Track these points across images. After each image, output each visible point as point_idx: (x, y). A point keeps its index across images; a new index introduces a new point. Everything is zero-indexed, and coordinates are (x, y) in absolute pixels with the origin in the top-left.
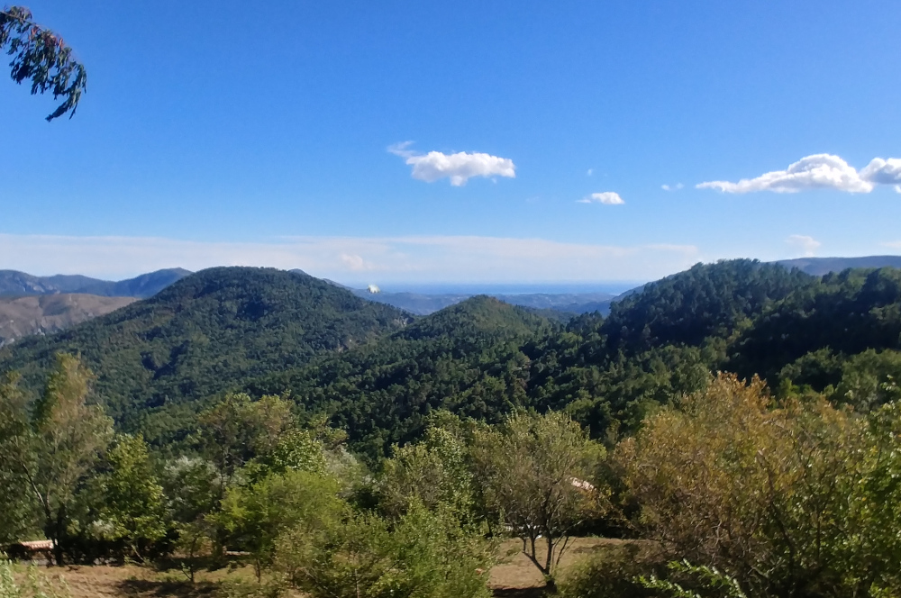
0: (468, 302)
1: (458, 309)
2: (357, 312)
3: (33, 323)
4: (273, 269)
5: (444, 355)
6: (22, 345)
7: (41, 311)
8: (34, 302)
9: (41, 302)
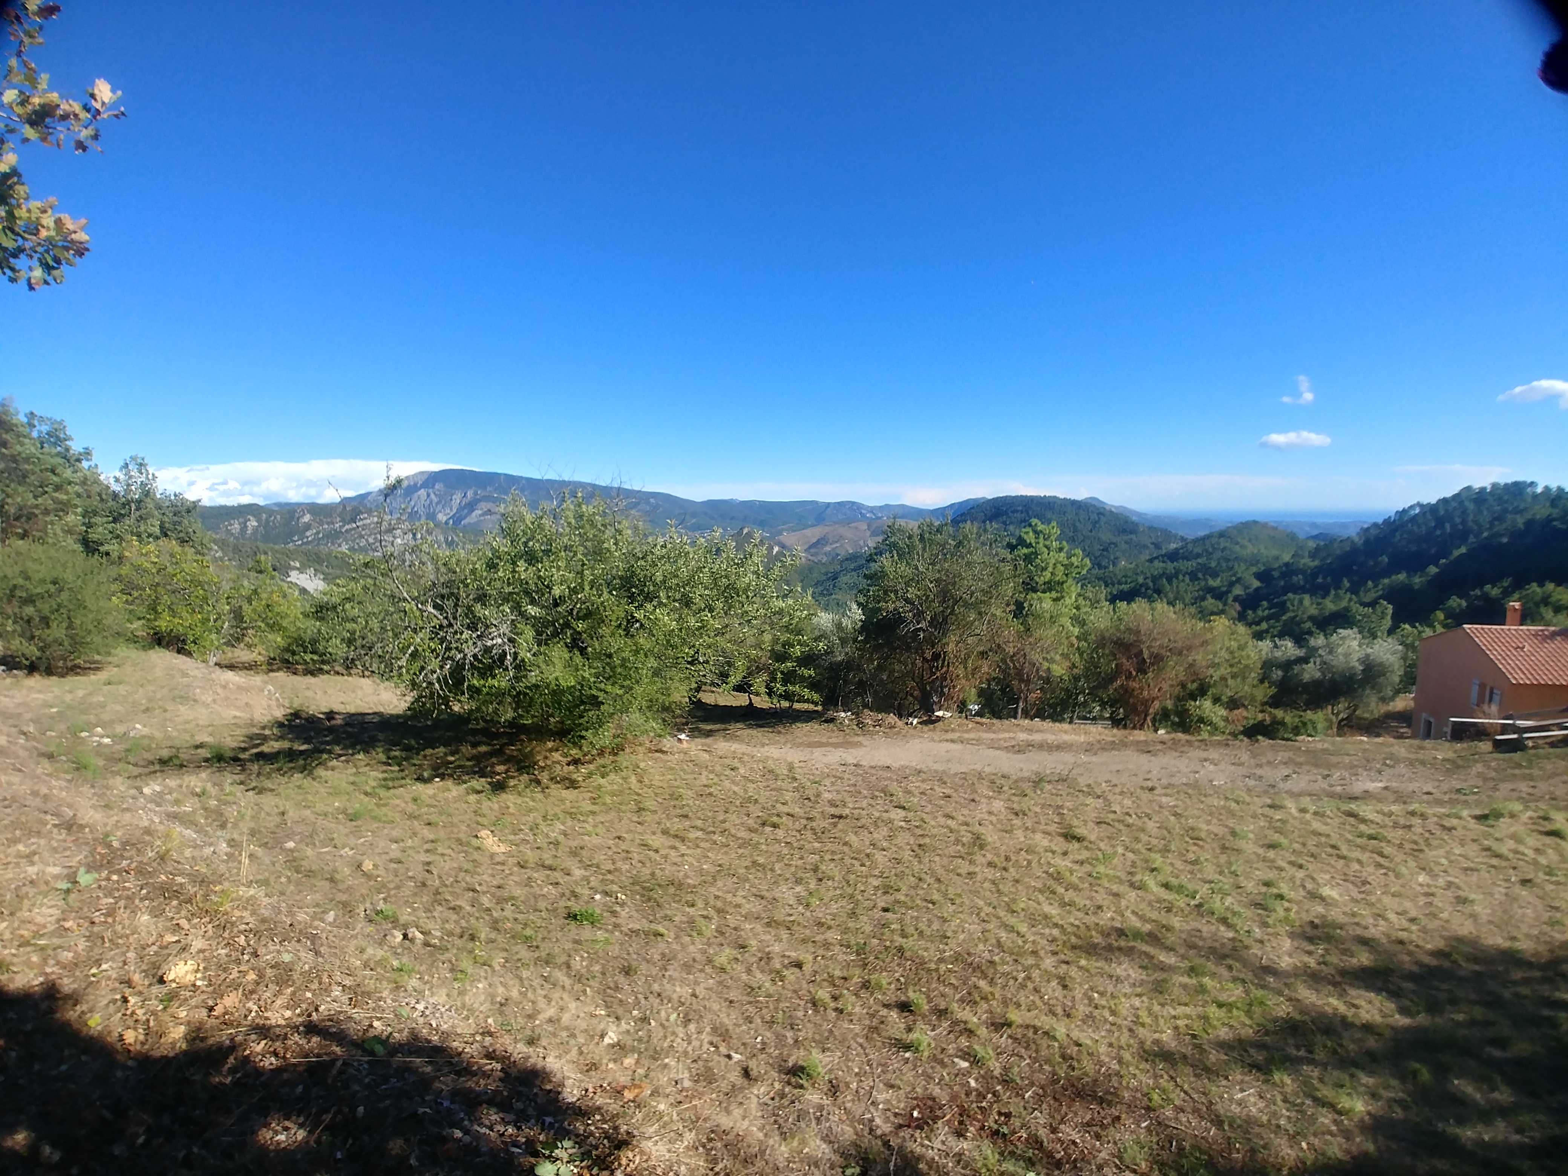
0: (1234, 528)
1: (1222, 534)
2: (1133, 537)
3: (861, 543)
4: (1055, 497)
5: (1181, 577)
6: (847, 559)
7: (868, 533)
8: (864, 526)
9: (869, 526)
